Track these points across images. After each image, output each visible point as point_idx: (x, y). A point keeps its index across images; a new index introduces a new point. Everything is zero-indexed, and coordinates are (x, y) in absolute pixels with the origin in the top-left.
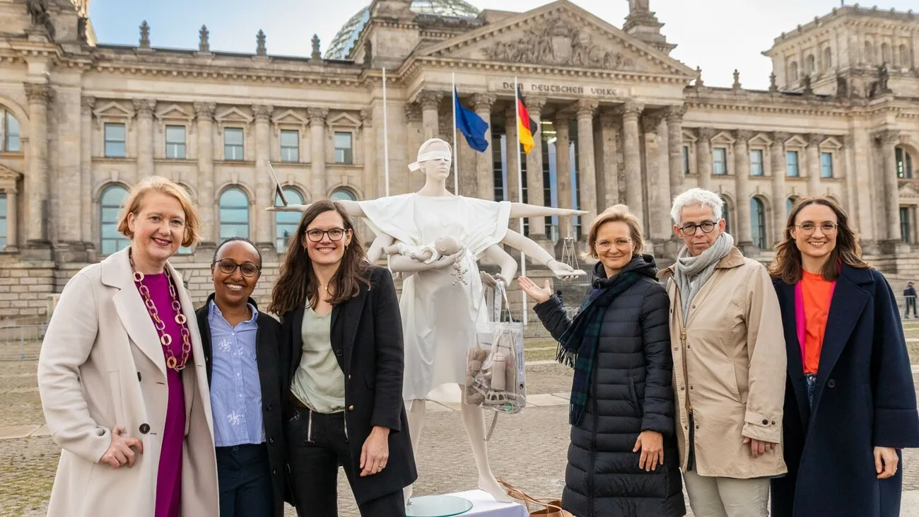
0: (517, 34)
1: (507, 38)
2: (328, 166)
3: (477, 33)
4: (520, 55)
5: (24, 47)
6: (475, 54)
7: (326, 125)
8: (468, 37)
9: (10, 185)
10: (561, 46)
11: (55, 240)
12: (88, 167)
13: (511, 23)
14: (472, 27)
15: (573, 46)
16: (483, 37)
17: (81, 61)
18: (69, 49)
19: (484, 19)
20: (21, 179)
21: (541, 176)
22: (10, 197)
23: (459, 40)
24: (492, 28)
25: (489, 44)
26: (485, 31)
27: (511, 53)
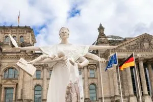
0: (134, 43)
1: (132, 44)
2: (88, 78)
3: (124, 43)
4: (135, 48)
5: (19, 54)
6: (124, 48)
7: (88, 68)
8: (122, 44)
9: (14, 86)
10: (146, 45)
11: (23, 99)
12: (32, 81)
13: (132, 40)
14: (122, 42)
15: (150, 44)
16: (125, 44)
17: (31, 57)
18: (29, 54)
19: (125, 40)
20: (17, 84)
21: (145, 78)
22: (14, 89)
23: (119, 45)
24: (128, 42)
25: (127, 45)
26: (125, 43)
27: (133, 47)
